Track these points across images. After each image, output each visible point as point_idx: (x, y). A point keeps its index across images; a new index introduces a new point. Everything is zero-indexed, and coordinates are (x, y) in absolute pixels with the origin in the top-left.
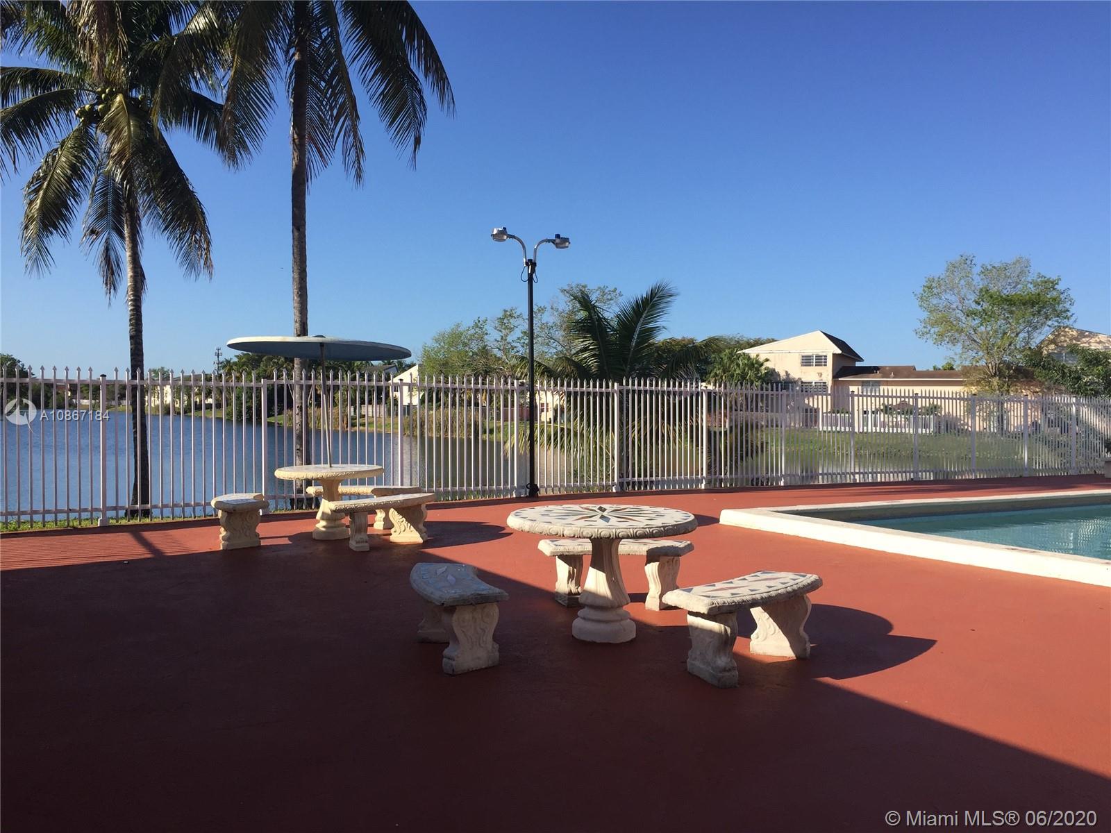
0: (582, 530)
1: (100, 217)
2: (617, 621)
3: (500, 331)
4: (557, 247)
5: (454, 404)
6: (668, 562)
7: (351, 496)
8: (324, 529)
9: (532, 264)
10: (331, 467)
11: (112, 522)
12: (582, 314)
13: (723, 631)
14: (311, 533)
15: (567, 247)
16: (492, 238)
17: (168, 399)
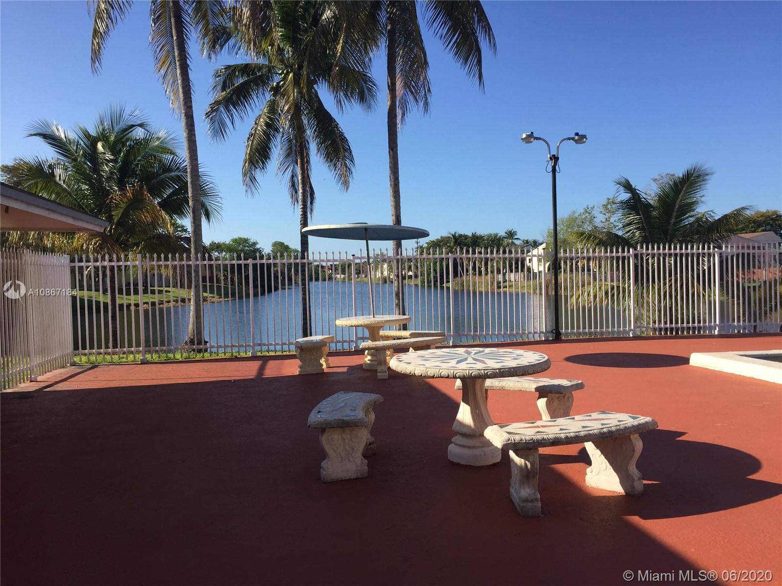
0: (427, 370)
1: (288, 155)
2: (478, 447)
3: (605, 214)
4: (576, 143)
5: (571, 270)
6: (558, 398)
7: (387, 338)
8: (369, 362)
9: (555, 158)
10: (374, 317)
11: (259, 354)
12: (625, 196)
13: (523, 465)
14: (362, 364)
15: (585, 142)
16: (522, 141)
17: (386, 273)
